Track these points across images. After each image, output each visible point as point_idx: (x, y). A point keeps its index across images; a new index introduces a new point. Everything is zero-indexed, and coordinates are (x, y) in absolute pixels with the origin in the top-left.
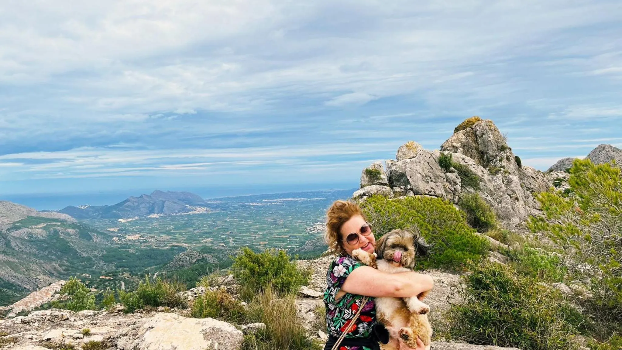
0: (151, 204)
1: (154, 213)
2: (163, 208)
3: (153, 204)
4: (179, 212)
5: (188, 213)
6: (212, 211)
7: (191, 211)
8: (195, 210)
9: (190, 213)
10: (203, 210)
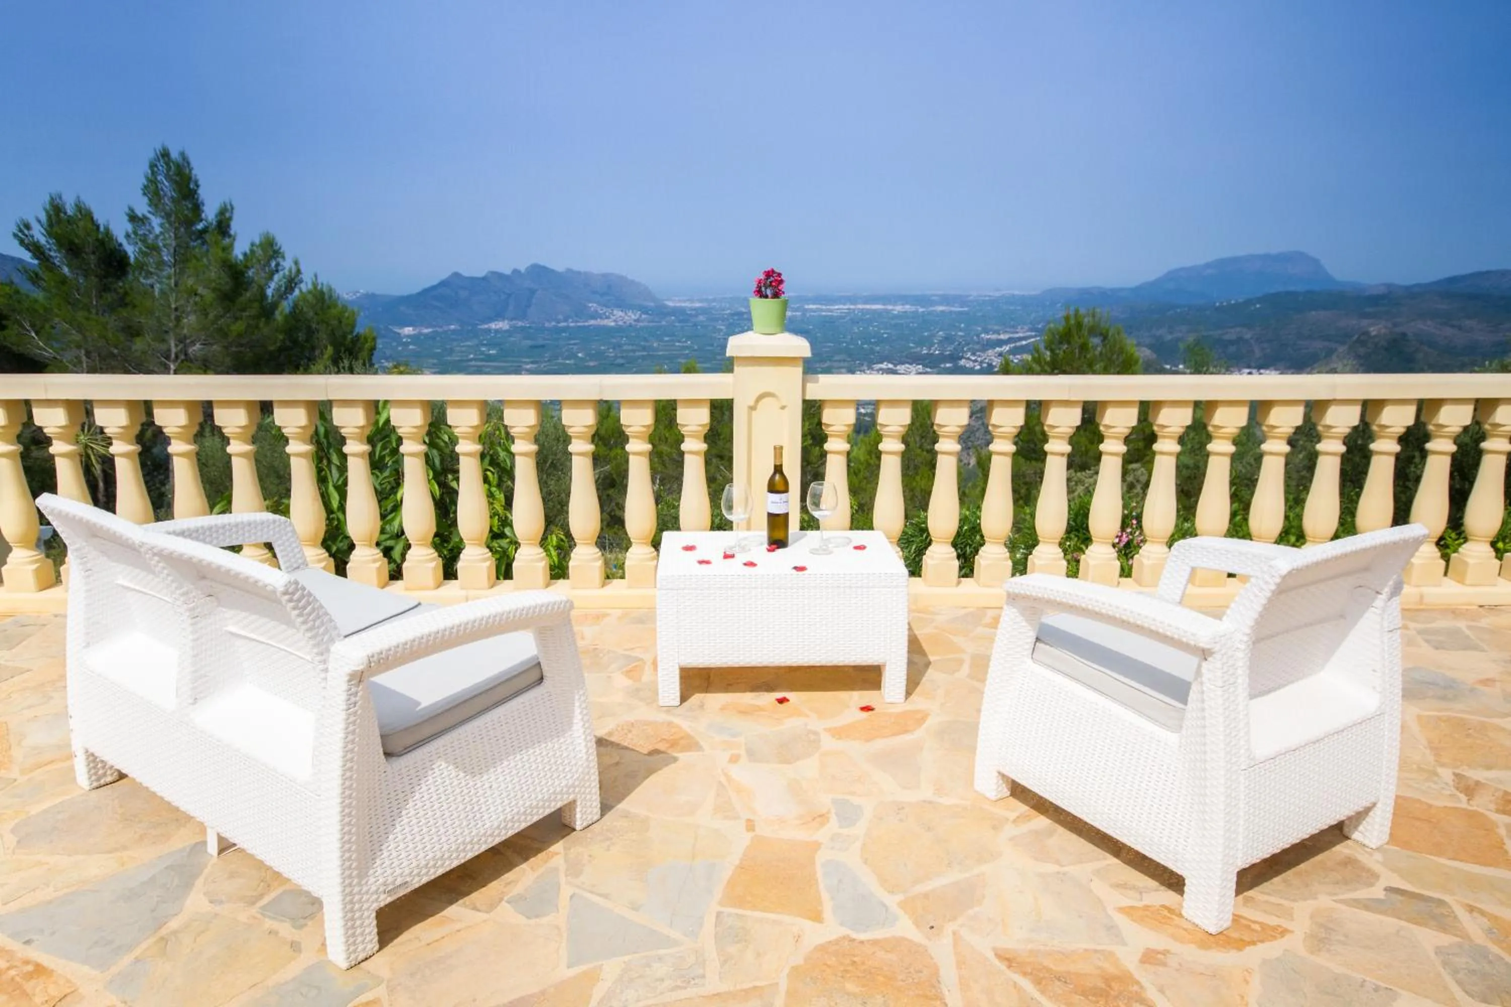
0: (503, 297)
1: (503, 319)
2: (529, 306)
3: (509, 295)
4: (566, 320)
5: (586, 324)
6: (653, 322)
7: (596, 319)
8: (608, 318)
9: (592, 322)
10: (631, 316)
